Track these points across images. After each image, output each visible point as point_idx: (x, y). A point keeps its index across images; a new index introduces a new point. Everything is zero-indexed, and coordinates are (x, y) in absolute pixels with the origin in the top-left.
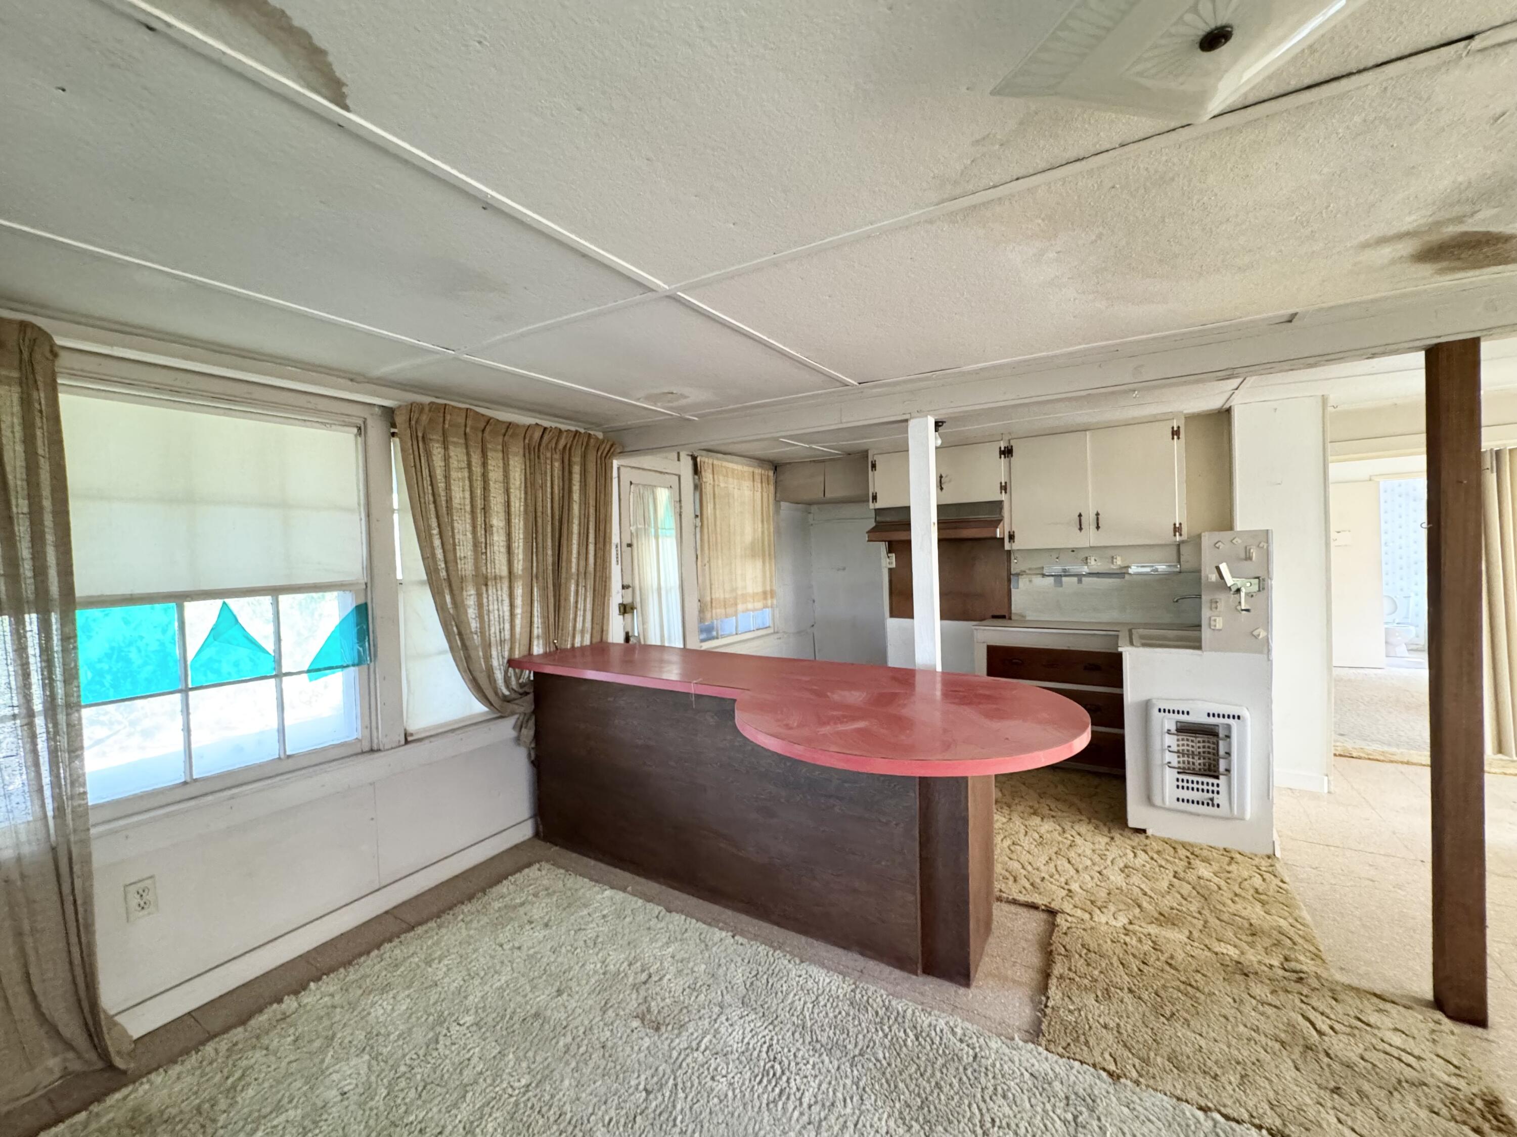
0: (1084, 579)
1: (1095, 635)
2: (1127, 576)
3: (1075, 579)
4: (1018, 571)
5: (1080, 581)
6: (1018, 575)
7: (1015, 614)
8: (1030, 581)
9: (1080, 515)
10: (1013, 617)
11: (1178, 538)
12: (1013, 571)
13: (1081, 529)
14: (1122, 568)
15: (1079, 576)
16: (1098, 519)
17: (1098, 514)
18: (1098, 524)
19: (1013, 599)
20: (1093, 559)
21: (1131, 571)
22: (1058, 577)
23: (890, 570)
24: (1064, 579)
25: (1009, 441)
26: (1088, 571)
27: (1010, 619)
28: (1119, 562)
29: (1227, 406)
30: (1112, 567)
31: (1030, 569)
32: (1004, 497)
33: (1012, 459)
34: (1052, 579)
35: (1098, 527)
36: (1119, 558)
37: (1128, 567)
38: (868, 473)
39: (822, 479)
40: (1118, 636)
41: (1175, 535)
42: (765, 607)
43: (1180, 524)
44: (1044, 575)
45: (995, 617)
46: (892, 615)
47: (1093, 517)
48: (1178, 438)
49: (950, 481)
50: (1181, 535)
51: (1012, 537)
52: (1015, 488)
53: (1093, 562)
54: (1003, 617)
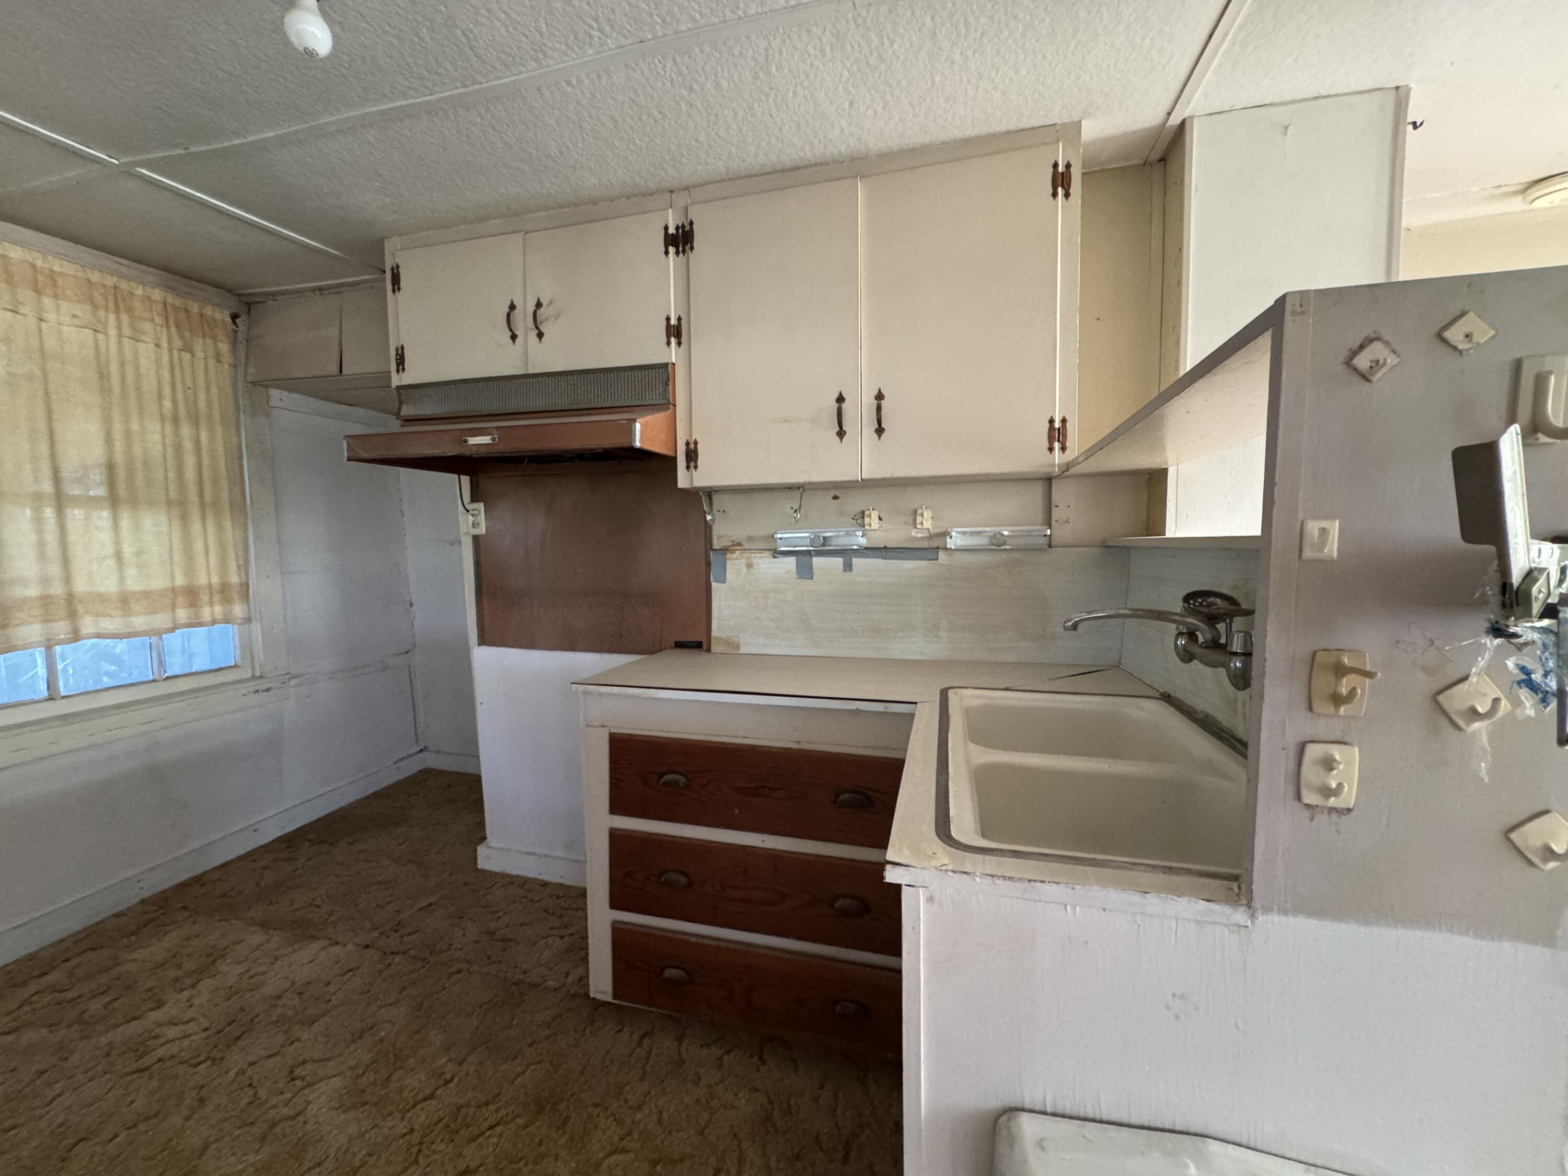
0: (856, 561)
1: (857, 712)
2: (942, 555)
3: (838, 561)
4: (725, 543)
5: (848, 567)
6: (725, 550)
7: (720, 639)
8: (749, 566)
9: (840, 399)
10: (715, 648)
11: (1058, 457)
12: (716, 545)
13: (841, 434)
14: (931, 537)
15: (846, 554)
16: (879, 409)
17: (880, 397)
18: (879, 422)
19: (715, 605)
20: (875, 515)
21: (951, 544)
22: (804, 557)
23: (476, 538)
24: (817, 561)
25: (686, 210)
26: (863, 541)
27: (709, 650)
28: (928, 524)
29: (1175, 120)
30: (913, 533)
31: (750, 539)
32: (673, 355)
33: (692, 256)
34: (793, 560)
35: (880, 431)
36: (927, 514)
37: (945, 534)
38: (385, 295)
39: (335, 331)
40: (912, 716)
41: (1051, 449)
42: (228, 619)
43: (1064, 421)
44: (776, 553)
45: (680, 645)
46: (483, 640)
47: (869, 400)
48: (1067, 195)
49: (557, 316)
50: (1063, 449)
51: (692, 456)
52: (695, 331)
53: (875, 524)
54: (698, 646)
